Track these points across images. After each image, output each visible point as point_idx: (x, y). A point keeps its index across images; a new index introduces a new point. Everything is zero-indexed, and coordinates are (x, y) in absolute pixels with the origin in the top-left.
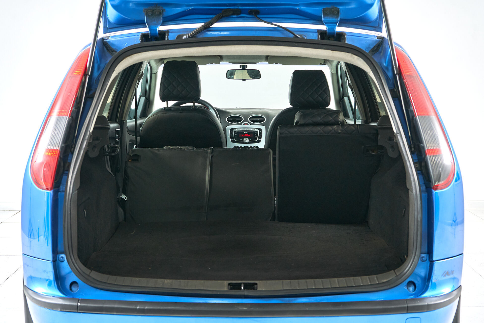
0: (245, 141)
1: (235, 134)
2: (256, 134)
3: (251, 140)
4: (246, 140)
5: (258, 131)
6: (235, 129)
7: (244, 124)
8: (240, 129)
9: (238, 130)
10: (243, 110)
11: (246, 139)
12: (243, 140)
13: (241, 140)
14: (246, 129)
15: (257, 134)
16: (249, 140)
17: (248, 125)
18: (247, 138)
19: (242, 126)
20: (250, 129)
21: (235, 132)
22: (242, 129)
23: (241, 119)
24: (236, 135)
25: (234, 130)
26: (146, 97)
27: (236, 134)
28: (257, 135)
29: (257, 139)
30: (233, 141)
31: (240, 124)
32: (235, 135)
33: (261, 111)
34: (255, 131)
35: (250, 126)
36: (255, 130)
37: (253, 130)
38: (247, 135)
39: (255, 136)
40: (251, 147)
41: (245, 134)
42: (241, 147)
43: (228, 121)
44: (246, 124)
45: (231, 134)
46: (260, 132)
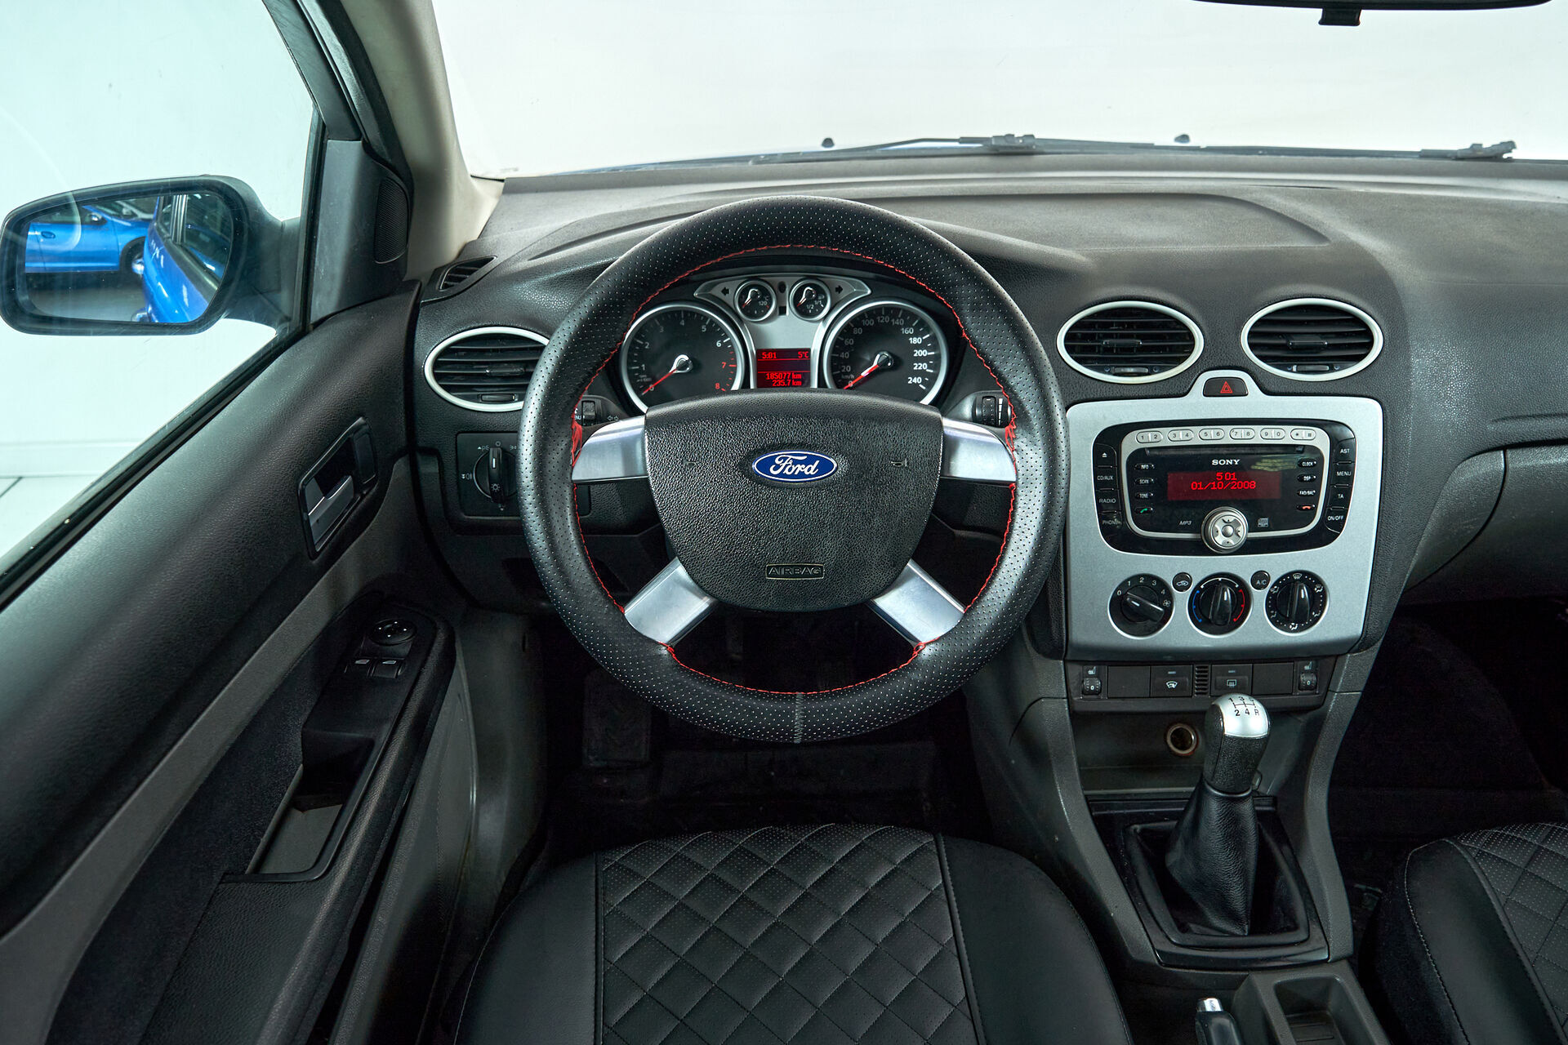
0: (1218, 537)
1: (1134, 472)
2: (1307, 468)
3: (1263, 522)
4: (1230, 530)
5: (1321, 441)
6: (1139, 433)
7: (1212, 390)
8: (1181, 437)
9: (1166, 438)
11: (1225, 522)
12: (1199, 526)
13: (1185, 529)
14: (1227, 436)
15: (1317, 469)
16: (1252, 527)
17: (1244, 393)
18: (1232, 514)
19: (1195, 404)
20: (1257, 435)
21: (1138, 455)
22: (1194, 436)
23: (1172, 337)
24: (1145, 488)
25: (1130, 444)
26: (367, 148)
27: (1146, 473)
28: (1315, 484)
29: (1314, 510)
30: (1120, 539)
31: (1178, 389)
32: (1135, 486)
34: (1297, 447)
35: (1255, 402)
36: (1301, 435)
37: (1287, 436)
38: (1234, 479)
39: (1303, 493)
40: (1258, 582)
41: (1220, 477)
42: (1183, 583)
43: (1072, 357)
44: (1226, 389)
45: (1101, 478)
46: (1342, 451)
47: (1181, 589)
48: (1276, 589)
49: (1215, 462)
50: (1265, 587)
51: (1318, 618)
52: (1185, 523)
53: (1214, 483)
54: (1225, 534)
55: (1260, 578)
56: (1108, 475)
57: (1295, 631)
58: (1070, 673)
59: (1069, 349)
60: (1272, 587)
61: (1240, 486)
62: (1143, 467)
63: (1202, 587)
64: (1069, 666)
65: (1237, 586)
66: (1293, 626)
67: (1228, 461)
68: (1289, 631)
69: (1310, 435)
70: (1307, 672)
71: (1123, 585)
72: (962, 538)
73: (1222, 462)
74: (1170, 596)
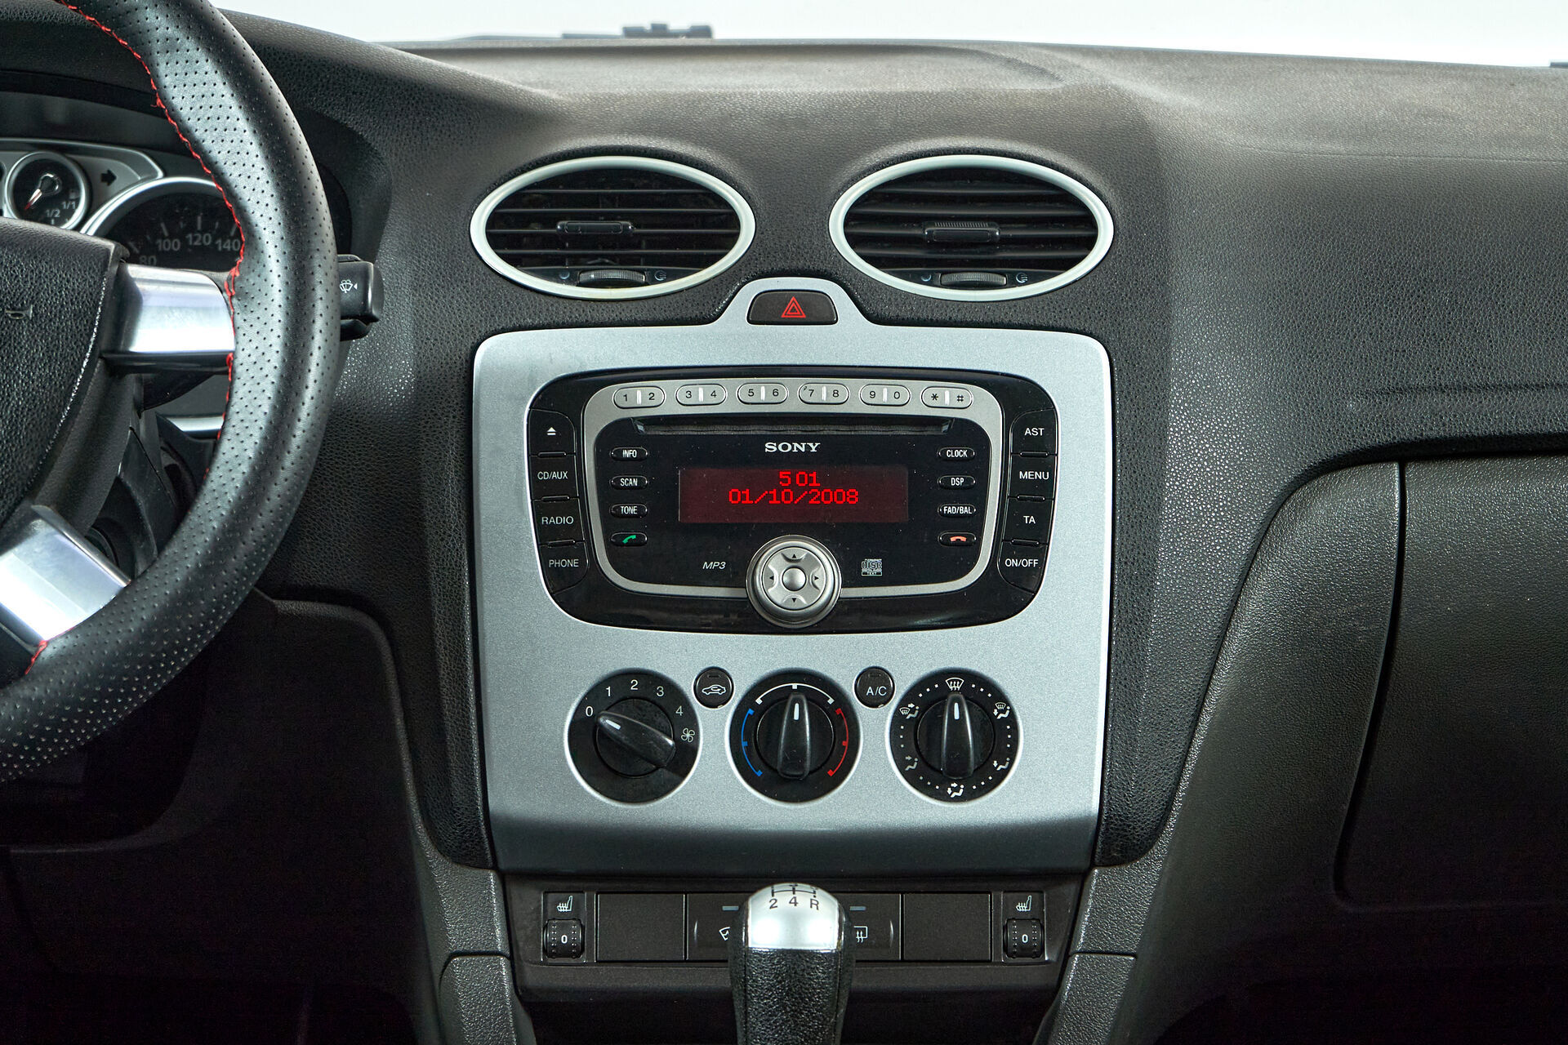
0: (777, 594)
1: (608, 464)
2: (957, 466)
3: (872, 567)
4: (800, 578)
5: (987, 413)
6: (614, 392)
7: (765, 312)
8: (702, 397)
9: (670, 399)
10: (744, 64)
11: (793, 563)
12: (739, 572)
13: (714, 579)
14: (793, 397)
15: (978, 466)
16: (852, 576)
17: (829, 318)
18: (806, 548)
19: (732, 337)
20: (856, 397)
21: (618, 432)
22: (728, 397)
23: (703, 220)
24: (630, 495)
25: (599, 413)
27: (630, 468)
28: (976, 495)
30: (583, 595)
31: (699, 309)
32: (610, 494)
33: (1026, 85)
34: (937, 421)
35: (853, 337)
36: (947, 401)
37: (915, 400)
38: (815, 484)
39: (950, 510)
40: (870, 690)
41: (785, 481)
42: (715, 689)
43: (500, 255)
44: (793, 310)
45: (544, 476)
46: (1028, 431)
47: (712, 702)
48: (912, 711)
49: (770, 447)
50: (886, 701)
51: (1005, 772)
52: (713, 565)
53: (774, 492)
54: (791, 587)
55: (874, 681)
56: (559, 470)
57: (957, 800)
58: (517, 906)
59: (494, 241)
60: (903, 702)
61: (827, 498)
62: (627, 453)
63: (759, 701)
64: (515, 891)
65: (831, 701)
66: (955, 789)
67: (796, 445)
68: (946, 798)
69: (960, 399)
70: (1022, 919)
71: (594, 695)
72: (290, 617)
73: (785, 447)
74: (691, 721)
